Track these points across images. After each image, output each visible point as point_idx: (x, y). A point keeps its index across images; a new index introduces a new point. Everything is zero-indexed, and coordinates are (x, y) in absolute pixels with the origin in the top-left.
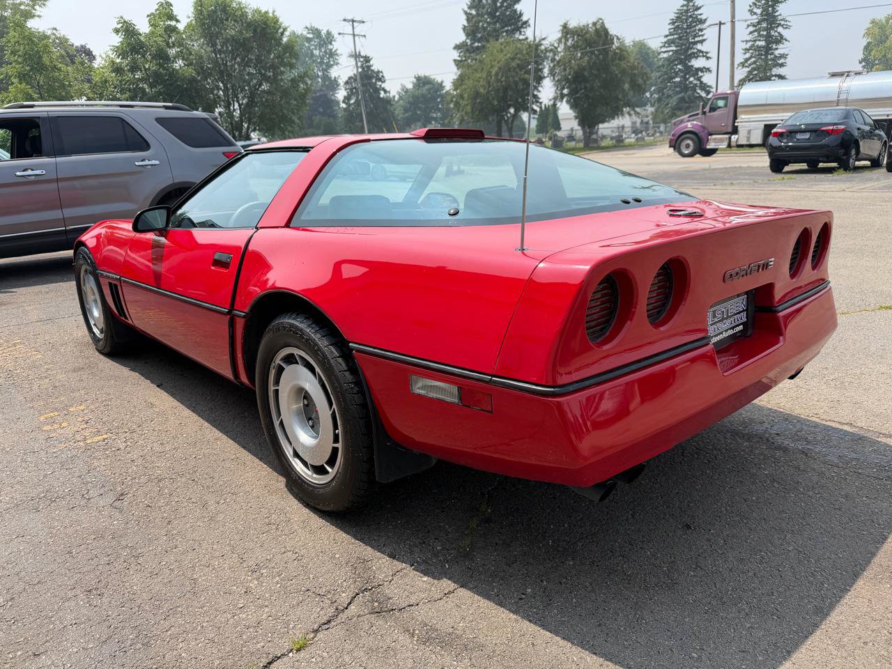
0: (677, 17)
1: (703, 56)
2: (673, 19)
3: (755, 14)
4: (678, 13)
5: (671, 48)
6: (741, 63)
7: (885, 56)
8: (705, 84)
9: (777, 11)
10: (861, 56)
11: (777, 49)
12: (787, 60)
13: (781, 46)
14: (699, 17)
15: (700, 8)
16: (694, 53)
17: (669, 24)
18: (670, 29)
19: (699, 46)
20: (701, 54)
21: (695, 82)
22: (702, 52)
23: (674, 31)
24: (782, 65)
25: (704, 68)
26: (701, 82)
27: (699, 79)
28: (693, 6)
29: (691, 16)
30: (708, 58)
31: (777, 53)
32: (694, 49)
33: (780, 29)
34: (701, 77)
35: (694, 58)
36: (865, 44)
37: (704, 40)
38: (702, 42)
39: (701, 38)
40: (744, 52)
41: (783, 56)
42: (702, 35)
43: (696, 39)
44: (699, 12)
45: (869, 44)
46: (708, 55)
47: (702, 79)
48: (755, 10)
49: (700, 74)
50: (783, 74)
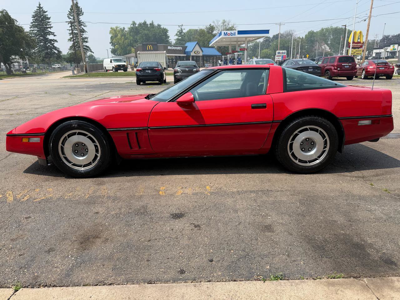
0: (36, 15)
1: (52, 34)
2: (33, 15)
3: (71, 18)
4: (35, 13)
5: (36, 29)
6: (69, 39)
7: (118, 42)
8: (56, 47)
9: (80, 19)
10: (110, 41)
11: (83, 35)
12: (88, 40)
13: (84, 34)
14: (47, 16)
15: (46, 12)
16: (47, 32)
17: (32, 17)
18: (33, 20)
19: (49, 30)
20: (51, 33)
21: (51, 46)
22: (51, 32)
23: (35, 21)
24: (87, 42)
25: (54, 39)
26: (54, 46)
27: (53, 44)
28: (43, 10)
29: (42, 15)
30: (55, 36)
31: (83, 36)
32: (47, 30)
33: (82, 27)
34: (54, 44)
35: (48, 34)
36: (110, 36)
37: (52, 27)
38: (50, 28)
39: (50, 26)
40: (69, 34)
41: (86, 38)
42: (50, 25)
43: (47, 26)
44: (46, 14)
45: (112, 36)
46: (54, 34)
47: (54, 45)
48: (70, 17)
49: (53, 42)
50: (88, 46)
